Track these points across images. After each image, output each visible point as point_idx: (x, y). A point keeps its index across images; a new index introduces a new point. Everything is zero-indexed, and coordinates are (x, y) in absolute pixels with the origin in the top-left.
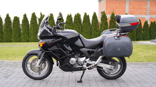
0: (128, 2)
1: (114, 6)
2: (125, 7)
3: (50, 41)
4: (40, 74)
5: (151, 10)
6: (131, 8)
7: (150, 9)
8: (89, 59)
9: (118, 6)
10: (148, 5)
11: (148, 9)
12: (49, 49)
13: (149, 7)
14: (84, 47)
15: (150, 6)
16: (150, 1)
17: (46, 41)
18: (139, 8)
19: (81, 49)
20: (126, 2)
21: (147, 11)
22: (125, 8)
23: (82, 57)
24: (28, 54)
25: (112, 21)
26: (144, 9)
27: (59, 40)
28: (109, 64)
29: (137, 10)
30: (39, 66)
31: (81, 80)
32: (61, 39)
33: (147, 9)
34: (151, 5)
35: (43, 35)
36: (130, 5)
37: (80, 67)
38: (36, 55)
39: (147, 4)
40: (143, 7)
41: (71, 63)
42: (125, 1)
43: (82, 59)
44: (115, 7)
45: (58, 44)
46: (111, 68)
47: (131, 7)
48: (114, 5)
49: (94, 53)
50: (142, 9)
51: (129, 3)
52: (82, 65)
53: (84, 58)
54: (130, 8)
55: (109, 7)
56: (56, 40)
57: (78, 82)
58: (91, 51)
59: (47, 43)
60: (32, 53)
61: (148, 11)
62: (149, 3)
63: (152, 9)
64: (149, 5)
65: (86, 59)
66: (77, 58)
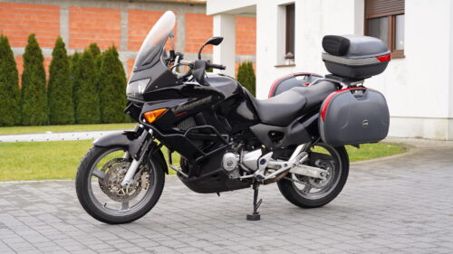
0: (67, 11)
1: (25, 22)
2: (58, 24)
3: (180, 104)
5: (130, 38)
6: (75, 29)
7: (130, 32)
8: (271, 153)
9: (37, 20)
10: (122, 22)
11: (123, 34)
12: (177, 129)
13: (125, 26)
14: (258, 120)
15: (129, 26)
16: (130, 11)
18: (97, 31)
19: (252, 128)
20: (62, 11)
21: (120, 38)
22: (59, 28)
24: (96, 146)
26: (113, 32)
27: (204, 100)
29: (93, 37)
30: (132, 182)
31: (255, 213)
32: (210, 97)
33: (119, 32)
34: (131, 23)
35: (157, 89)
36: (71, 21)
37: (245, 177)
38: (125, 148)
39: (119, 17)
40: (108, 27)
41: (226, 167)
42: (58, 8)
43: (253, 156)
44: (26, 25)
45: (200, 114)
46: (320, 177)
47: (74, 26)
48: (24, 19)
49: (285, 137)
50: (105, 31)
51: (70, 13)
52: (252, 172)
53: (258, 152)
54: (71, 29)
55: (8, 25)
56: (198, 102)
57: (249, 218)
58: (273, 132)
59: (173, 110)
60: (113, 142)
61: (123, 40)
62: (124, 15)
63: (134, 34)
64: (125, 22)
65: (263, 154)
66: (239, 153)
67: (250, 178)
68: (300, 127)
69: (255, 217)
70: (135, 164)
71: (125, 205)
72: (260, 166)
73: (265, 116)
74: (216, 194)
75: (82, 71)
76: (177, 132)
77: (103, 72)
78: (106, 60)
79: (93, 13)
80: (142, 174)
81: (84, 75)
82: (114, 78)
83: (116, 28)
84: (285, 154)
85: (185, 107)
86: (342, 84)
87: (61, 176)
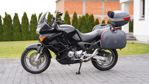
0: (85, 3)
1: (72, 7)
2: (82, 7)
3: (50, 35)
4: (38, 68)
5: (105, 11)
6: (87, 9)
7: (105, 9)
8: (86, 52)
9: (76, 6)
11: (103, 10)
12: (50, 43)
13: (104, 7)
15: (105, 7)
16: (105, 2)
18: (95, 9)
19: (78, 43)
20: (83, 3)
21: (102, 11)
22: (82, 9)
23: (79, 50)
24: (27, 49)
25: (74, 21)
26: (100, 9)
27: (59, 34)
28: (104, 56)
29: (93, 11)
30: (38, 60)
31: (79, 72)
33: (102, 9)
34: (105, 6)
36: (86, 6)
37: (77, 59)
39: (101, 4)
40: (98, 8)
41: (69, 56)
42: (82, 2)
43: (79, 52)
44: (72, 8)
45: (58, 38)
46: (105, 60)
47: (87, 7)
48: (72, 6)
49: (91, 47)
50: (97, 9)
51: (86, 4)
52: (79, 58)
53: (81, 51)
54: (86, 9)
55: (67, 8)
56: (57, 35)
57: (77, 73)
58: (87, 44)
59: (48, 37)
60: (31, 47)
61: (103, 11)
62: (103, 4)
64: (103, 6)
65: (83, 52)
67: (79, 60)
68: (96, 43)
70: (39, 55)
72: (82, 56)
73: (83, 39)
74: (68, 65)
77: (89, 22)
78: (90, 18)
79: (93, 3)
80: (41, 58)
81: (83, 23)
82: (92, 24)
83: (101, 8)
86: (112, 28)
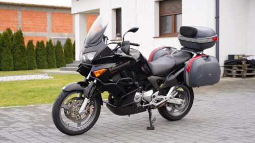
3: (113, 66)
5: (23, 25)
7: (22, 22)
8: (158, 92)
10: (19, 17)
11: (19, 23)
12: (111, 80)
13: (20, 19)
14: (151, 74)
15: (22, 19)
16: (22, 11)
17: (109, 66)
18: (5, 21)
19: (149, 78)
21: (17, 25)
24: (64, 91)
26: (14, 22)
27: (126, 63)
29: (3, 24)
30: (85, 111)
32: (129, 62)
33: (17, 22)
34: (23, 17)
35: (101, 57)
37: (144, 106)
39: (16, 14)
40: (11, 20)
41: (135, 100)
45: (124, 71)
46: (181, 103)
50: (10, 21)
52: (148, 103)
53: (151, 92)
56: (123, 65)
58: (159, 80)
59: (110, 69)
62: (19, 13)
63: (25, 23)
64: (20, 17)
65: (154, 92)
66: (141, 93)
67: (147, 106)
68: (173, 77)
69: (151, 128)
70: (86, 101)
71: (79, 125)
72: (153, 99)
73: (155, 71)
74: (128, 116)
75: (3, 43)
76: (112, 82)
77: (15, 43)
78: (16, 37)
79: (3, 12)
80: (90, 106)
81: (5, 45)
82: (21, 47)
83: (15, 20)
84: (164, 92)
85: (116, 68)
86: (193, 53)
87: (17, 104)
